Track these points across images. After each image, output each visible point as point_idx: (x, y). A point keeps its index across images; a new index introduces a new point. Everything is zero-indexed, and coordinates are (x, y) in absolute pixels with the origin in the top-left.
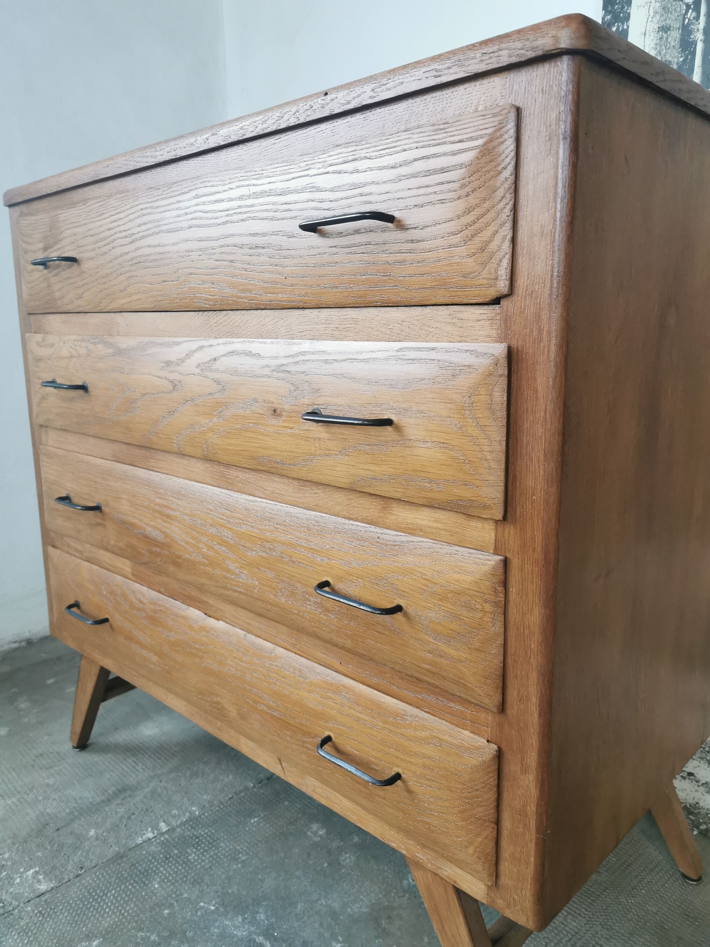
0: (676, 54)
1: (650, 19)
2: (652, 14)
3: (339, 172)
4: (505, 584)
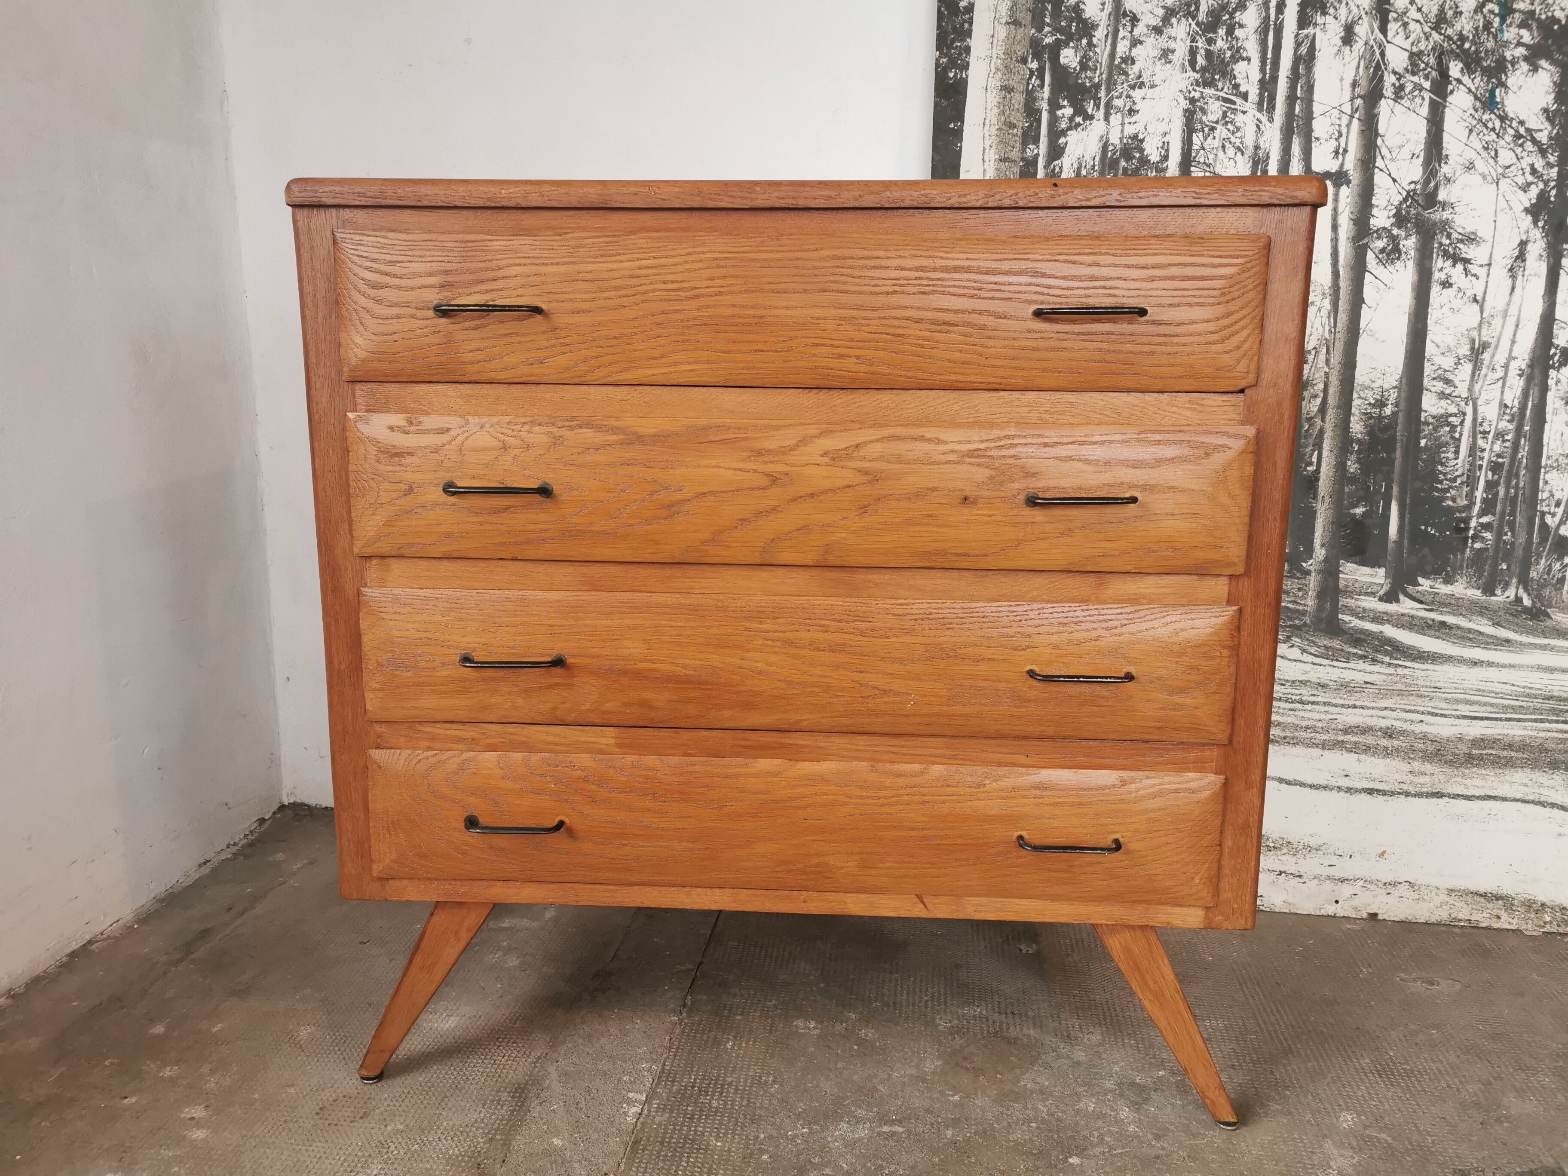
0: (1021, 118)
1: (991, 75)
2: (993, 70)
3: (1074, 263)
4: (1239, 629)
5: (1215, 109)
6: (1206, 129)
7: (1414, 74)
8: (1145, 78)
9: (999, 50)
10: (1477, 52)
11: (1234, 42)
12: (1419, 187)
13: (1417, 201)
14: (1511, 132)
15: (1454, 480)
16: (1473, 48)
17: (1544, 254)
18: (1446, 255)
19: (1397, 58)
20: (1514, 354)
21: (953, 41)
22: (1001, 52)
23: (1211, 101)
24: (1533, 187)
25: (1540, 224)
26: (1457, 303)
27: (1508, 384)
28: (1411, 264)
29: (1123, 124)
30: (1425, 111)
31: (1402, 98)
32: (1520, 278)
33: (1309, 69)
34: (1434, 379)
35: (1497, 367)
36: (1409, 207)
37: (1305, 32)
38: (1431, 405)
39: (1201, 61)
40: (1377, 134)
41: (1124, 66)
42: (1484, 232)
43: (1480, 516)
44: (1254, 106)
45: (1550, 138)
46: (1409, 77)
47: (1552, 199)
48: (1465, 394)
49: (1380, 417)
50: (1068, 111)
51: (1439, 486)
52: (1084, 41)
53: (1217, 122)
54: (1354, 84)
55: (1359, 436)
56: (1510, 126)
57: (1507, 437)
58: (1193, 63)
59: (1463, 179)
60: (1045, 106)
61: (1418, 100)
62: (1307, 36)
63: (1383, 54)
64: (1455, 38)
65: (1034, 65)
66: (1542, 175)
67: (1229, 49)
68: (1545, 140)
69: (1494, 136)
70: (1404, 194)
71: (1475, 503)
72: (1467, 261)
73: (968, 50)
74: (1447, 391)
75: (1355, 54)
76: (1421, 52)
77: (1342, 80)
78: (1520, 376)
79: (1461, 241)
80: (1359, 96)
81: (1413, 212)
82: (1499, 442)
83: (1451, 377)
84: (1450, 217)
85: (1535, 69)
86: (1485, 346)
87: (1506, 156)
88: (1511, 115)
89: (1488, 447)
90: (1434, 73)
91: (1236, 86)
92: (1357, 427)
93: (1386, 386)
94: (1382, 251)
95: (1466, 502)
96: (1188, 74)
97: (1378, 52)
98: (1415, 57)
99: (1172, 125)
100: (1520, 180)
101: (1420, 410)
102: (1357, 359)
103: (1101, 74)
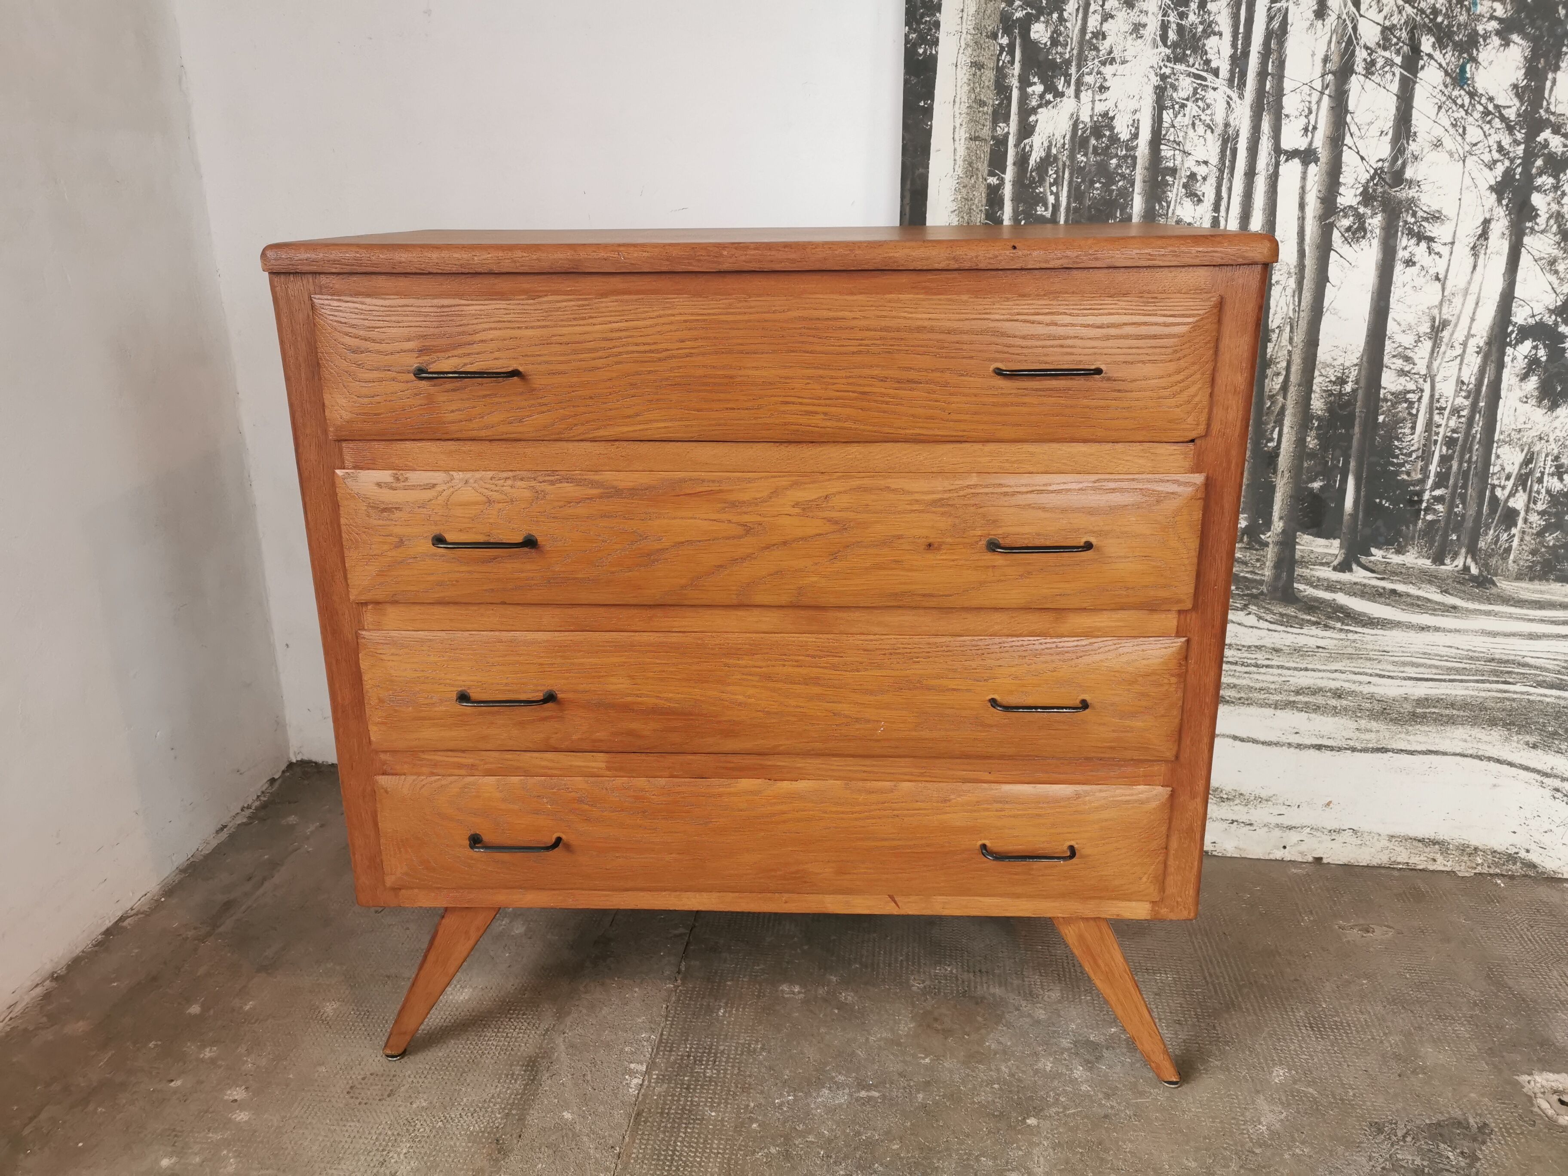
0: (991, 96)
1: (961, 51)
2: (963, 46)
4: (1186, 658)
5: (1186, 86)
6: (1177, 107)
7: (1385, 49)
8: (1116, 54)
9: (969, 25)
10: (1450, 26)
11: (1206, 16)
12: (1386, 164)
13: (1384, 180)
14: (1480, 108)
15: (1410, 455)
16: (1446, 22)
17: (1507, 232)
18: (1411, 233)
19: (1369, 33)
20: (1472, 332)
21: (922, 16)
22: (971, 27)
23: (1182, 77)
24: (1499, 164)
25: (1504, 202)
26: (1420, 281)
27: (1465, 361)
28: (1375, 243)
29: (1093, 102)
30: (1395, 87)
31: (1373, 74)
32: (1482, 256)
33: (1281, 44)
34: (1394, 356)
35: (1456, 344)
36: (1376, 185)
37: (1278, 5)
38: (1390, 382)
39: (1172, 36)
40: (1347, 111)
41: (1094, 41)
42: (1449, 210)
43: (1432, 489)
44: (1225, 83)
45: (1519, 115)
46: (1381, 52)
47: (1517, 177)
48: (1423, 372)
49: (1341, 394)
50: (1039, 88)
51: (1395, 461)
52: (1055, 16)
53: (1187, 99)
54: (1326, 60)
55: (1320, 413)
56: (1479, 103)
57: (1462, 413)
58: (1164, 37)
59: (1431, 156)
60: (1015, 83)
61: (1389, 76)
62: (1279, 10)
63: (1355, 29)
64: (1428, 11)
65: (1005, 41)
66: (1508, 153)
67: (1201, 23)
68: (1513, 117)
69: (1463, 113)
70: (1372, 171)
71: (1428, 477)
72: (1431, 239)
73: (937, 25)
74: (1407, 369)
75: (1328, 28)
76: (1394, 26)
77: (1313, 55)
78: (1478, 353)
79: (1426, 219)
80: (1330, 72)
81: (1380, 190)
82: (1454, 418)
83: (1411, 354)
84: (1416, 195)
85: (1507, 43)
86: (1445, 324)
87: (1474, 134)
88: (1480, 91)
89: (1444, 423)
90: (1405, 48)
91: (1208, 62)
92: (1317, 404)
93: (1347, 364)
94: (1348, 229)
95: (1420, 476)
96: (1159, 50)
97: (1350, 26)
98: (1387, 31)
99: (1142, 102)
100: (1487, 158)
101: (1379, 387)
102: (1321, 337)
103: (1072, 49)
